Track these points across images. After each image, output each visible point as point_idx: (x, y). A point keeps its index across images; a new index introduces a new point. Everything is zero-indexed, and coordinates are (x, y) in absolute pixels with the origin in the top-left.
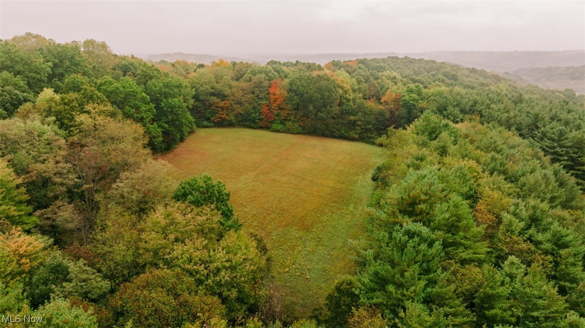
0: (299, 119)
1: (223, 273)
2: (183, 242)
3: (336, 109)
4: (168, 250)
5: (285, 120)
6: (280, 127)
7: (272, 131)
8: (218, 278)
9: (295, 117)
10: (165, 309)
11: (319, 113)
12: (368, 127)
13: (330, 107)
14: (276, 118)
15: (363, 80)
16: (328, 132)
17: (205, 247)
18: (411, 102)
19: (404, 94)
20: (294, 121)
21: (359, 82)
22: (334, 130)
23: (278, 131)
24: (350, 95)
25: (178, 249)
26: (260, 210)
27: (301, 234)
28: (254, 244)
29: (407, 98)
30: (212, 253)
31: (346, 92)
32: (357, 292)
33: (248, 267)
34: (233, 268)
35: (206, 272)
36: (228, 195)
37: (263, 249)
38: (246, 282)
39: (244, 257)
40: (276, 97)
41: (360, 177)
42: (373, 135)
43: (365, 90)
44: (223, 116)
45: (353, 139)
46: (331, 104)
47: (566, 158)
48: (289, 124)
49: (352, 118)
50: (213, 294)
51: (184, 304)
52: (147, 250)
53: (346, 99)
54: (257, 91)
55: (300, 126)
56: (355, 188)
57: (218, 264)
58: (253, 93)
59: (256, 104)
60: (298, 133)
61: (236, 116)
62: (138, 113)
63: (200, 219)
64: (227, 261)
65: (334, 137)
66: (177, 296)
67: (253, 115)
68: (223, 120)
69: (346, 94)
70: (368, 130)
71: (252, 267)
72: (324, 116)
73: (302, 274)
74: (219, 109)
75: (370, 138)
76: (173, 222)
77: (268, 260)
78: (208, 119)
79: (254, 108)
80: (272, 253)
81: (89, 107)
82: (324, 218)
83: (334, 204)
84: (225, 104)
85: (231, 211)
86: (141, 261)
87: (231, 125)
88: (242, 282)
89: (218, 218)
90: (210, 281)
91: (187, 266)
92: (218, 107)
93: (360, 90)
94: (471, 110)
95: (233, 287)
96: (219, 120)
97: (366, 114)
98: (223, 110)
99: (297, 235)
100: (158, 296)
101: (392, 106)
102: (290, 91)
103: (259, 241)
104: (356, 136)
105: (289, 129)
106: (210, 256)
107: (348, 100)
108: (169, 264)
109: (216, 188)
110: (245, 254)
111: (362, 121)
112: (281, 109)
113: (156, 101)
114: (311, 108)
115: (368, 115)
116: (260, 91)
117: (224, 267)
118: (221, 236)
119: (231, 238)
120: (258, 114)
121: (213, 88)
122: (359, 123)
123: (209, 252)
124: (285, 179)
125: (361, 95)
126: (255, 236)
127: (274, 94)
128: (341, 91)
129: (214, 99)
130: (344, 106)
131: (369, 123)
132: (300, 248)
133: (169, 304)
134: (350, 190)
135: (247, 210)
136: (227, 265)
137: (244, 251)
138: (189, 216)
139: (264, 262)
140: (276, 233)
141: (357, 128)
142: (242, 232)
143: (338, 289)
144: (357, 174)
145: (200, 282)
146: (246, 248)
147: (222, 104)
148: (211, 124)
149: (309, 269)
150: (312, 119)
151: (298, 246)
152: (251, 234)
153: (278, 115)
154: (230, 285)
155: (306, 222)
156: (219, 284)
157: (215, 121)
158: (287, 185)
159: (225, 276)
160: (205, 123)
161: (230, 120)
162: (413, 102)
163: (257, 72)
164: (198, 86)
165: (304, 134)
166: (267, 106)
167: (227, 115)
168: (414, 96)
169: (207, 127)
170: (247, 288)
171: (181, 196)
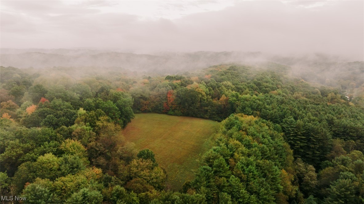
0: (181, 109)
1: (154, 179)
2: (143, 171)
3: (198, 105)
4: (139, 173)
5: (175, 109)
6: (172, 113)
7: (168, 115)
8: (153, 181)
9: (179, 108)
10: (141, 188)
11: (190, 107)
12: (213, 112)
13: (195, 104)
14: (170, 109)
15: (212, 89)
16: (194, 115)
17: (149, 172)
18: (233, 101)
19: (230, 97)
20: (178, 110)
21: (210, 90)
22: (198, 114)
23: (171, 115)
24: (205, 97)
25: (142, 173)
26: (163, 156)
27: (179, 166)
28: (162, 171)
29: (231, 99)
30: (151, 174)
31: (203, 96)
32: (191, 185)
33: (161, 178)
34: (157, 178)
35: (149, 179)
36: (154, 155)
37: (165, 172)
38: (160, 182)
39: (160, 175)
40: (170, 99)
41: (206, 140)
42: (216, 117)
43: (213, 94)
44: (146, 108)
45: (206, 119)
46: (196, 103)
47: (292, 132)
48: (176, 111)
49: (206, 108)
50: (151, 185)
51: (145, 187)
52: (133, 173)
53: (203, 99)
54: (162, 97)
55: (181, 112)
56: (203, 145)
57: (153, 177)
58: (160, 97)
59: (161, 103)
60: (180, 116)
61: (152, 108)
62: (114, 116)
63: (147, 164)
64: (155, 176)
65: (197, 117)
66: (143, 185)
67: (160, 108)
68: (146, 110)
69: (203, 97)
70: (214, 114)
71: (162, 178)
72: (193, 108)
73: (178, 181)
74: (144, 105)
75: (214, 118)
76: (139, 165)
77: (166, 176)
78: (139, 109)
79: (160, 104)
80: (168, 173)
81: (100, 118)
82: (189, 159)
83: (193, 153)
84: (147, 102)
85: (155, 160)
86: (131, 176)
87: (149, 112)
88: (159, 182)
89: (152, 163)
90: (151, 182)
91: (145, 177)
92: (143, 104)
93: (210, 94)
94: (257, 108)
95: (157, 183)
96: (144, 110)
97: (212, 106)
98: (145, 105)
99: (177, 166)
100: (138, 185)
101: (224, 103)
102: (177, 96)
103: (164, 170)
104: (208, 117)
105: (176, 114)
106: (150, 175)
107: (204, 100)
108: (139, 177)
109: (151, 153)
110: (160, 174)
111: (210, 110)
112: (173, 104)
113: (120, 109)
114: (187, 105)
115: (213, 106)
116: (163, 96)
117: (154, 178)
118: (152, 169)
119: (156, 169)
120: (162, 107)
121: (141, 95)
122: (209, 111)
123: (150, 173)
124: (173, 141)
125: (210, 97)
126: (163, 168)
127: (169, 98)
128: (200, 96)
129: (142, 100)
130: (202, 103)
131: (214, 111)
132: (178, 171)
133: (142, 187)
134: (201, 146)
135: (158, 156)
136: (155, 177)
137: (160, 173)
138: (144, 163)
139: (165, 176)
140: (169, 165)
141: (208, 113)
142: (159, 167)
143: (186, 184)
144: (205, 138)
145: (148, 182)
146: (160, 172)
147: (145, 102)
148: (140, 112)
149: (181, 179)
150: (187, 109)
151: (178, 170)
152: (161, 168)
153: (171, 107)
154: (156, 183)
155: (181, 161)
156: (153, 183)
157: (142, 110)
158: (174, 145)
159: (155, 180)
160: (138, 111)
161: (149, 110)
162: (234, 102)
163: (162, 87)
164: (134, 95)
165: (183, 116)
166: (166, 103)
167: (148, 107)
168: (234, 98)
169: (138, 113)
170: (160, 184)
171: (140, 156)
